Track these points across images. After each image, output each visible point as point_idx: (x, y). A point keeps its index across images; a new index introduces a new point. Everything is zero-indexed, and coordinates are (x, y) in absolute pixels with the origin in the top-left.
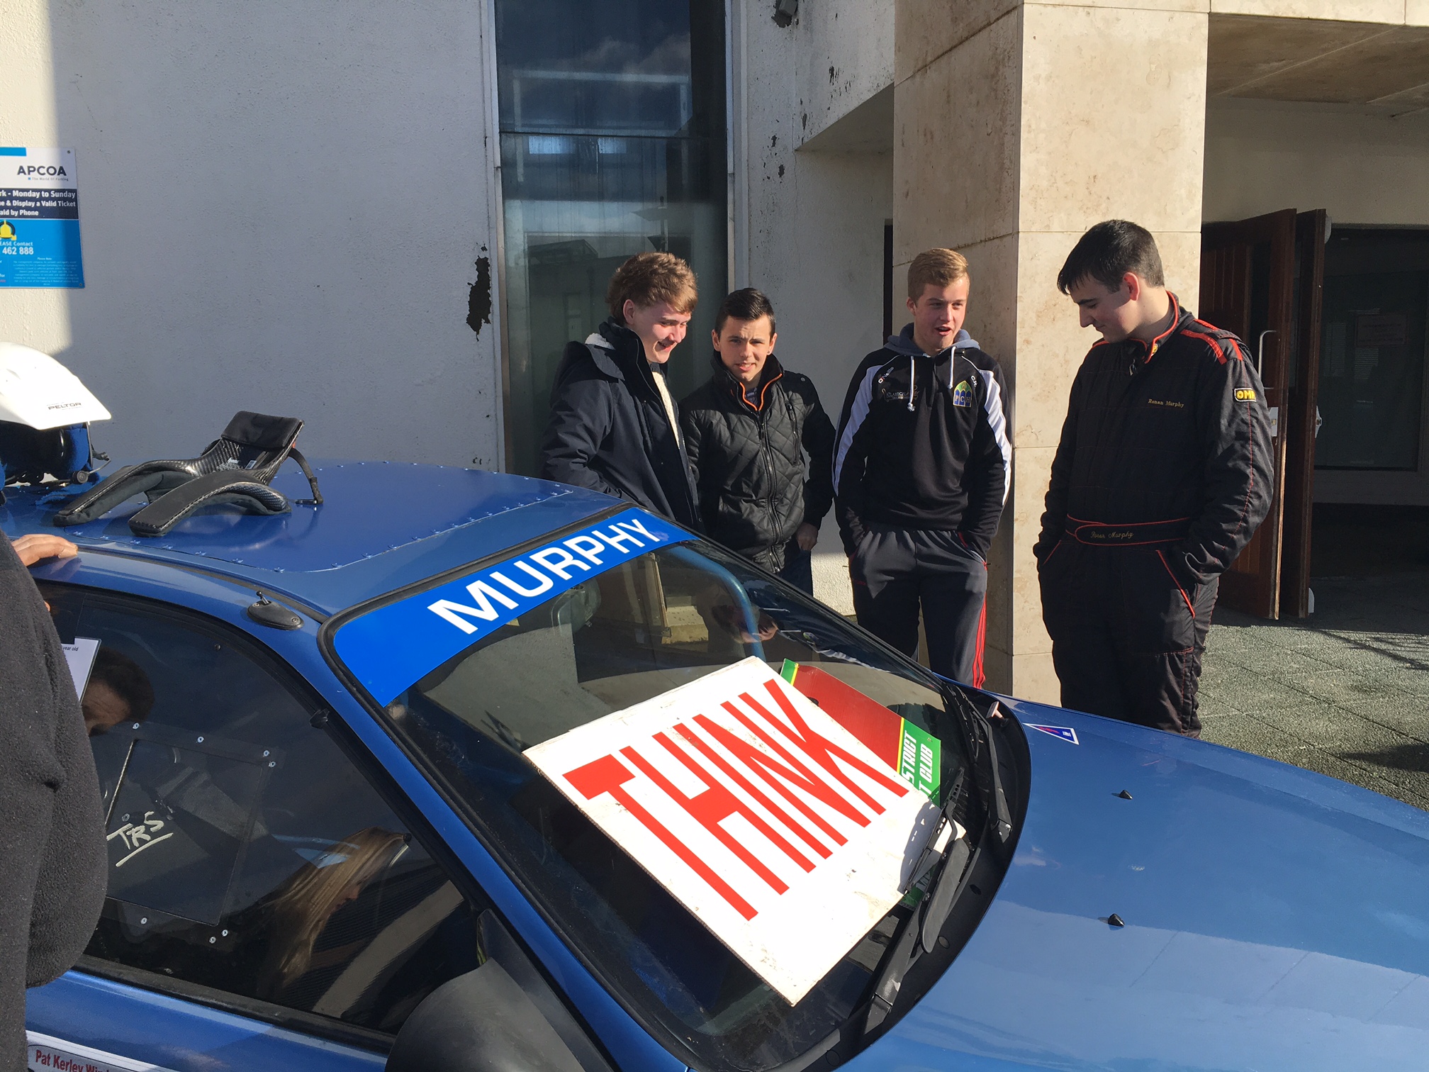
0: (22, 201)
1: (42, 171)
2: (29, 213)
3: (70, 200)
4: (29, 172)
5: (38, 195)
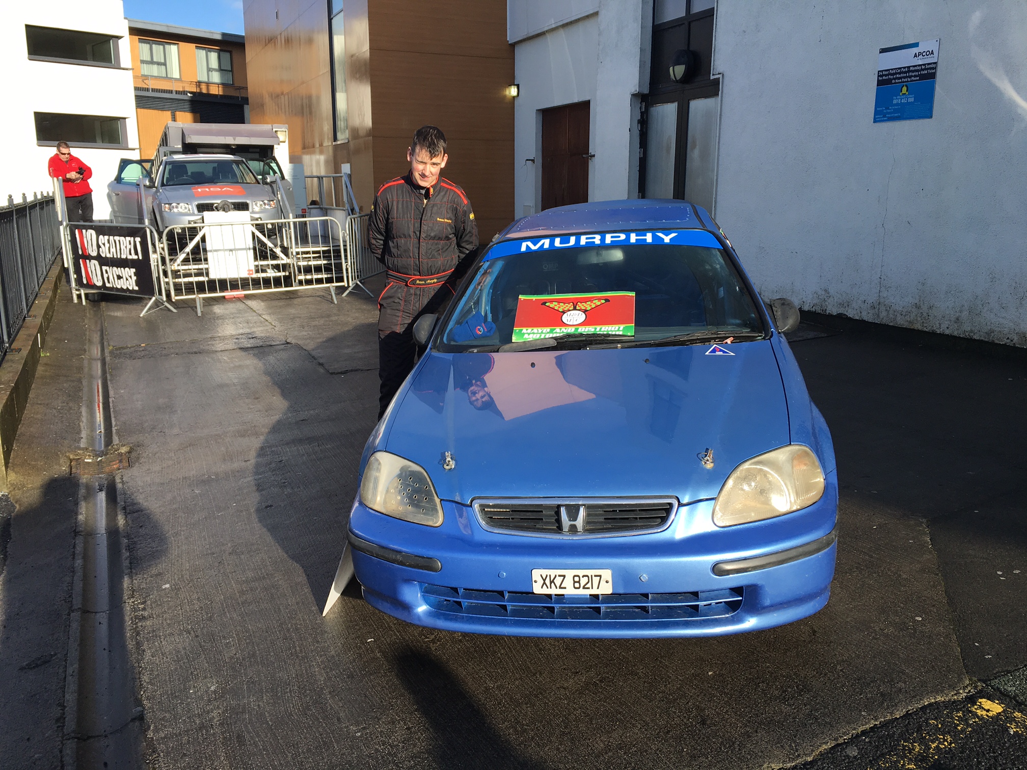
0: (913, 72)
1: (924, 54)
2: (915, 79)
3: (933, 68)
4: (919, 55)
5: (920, 68)
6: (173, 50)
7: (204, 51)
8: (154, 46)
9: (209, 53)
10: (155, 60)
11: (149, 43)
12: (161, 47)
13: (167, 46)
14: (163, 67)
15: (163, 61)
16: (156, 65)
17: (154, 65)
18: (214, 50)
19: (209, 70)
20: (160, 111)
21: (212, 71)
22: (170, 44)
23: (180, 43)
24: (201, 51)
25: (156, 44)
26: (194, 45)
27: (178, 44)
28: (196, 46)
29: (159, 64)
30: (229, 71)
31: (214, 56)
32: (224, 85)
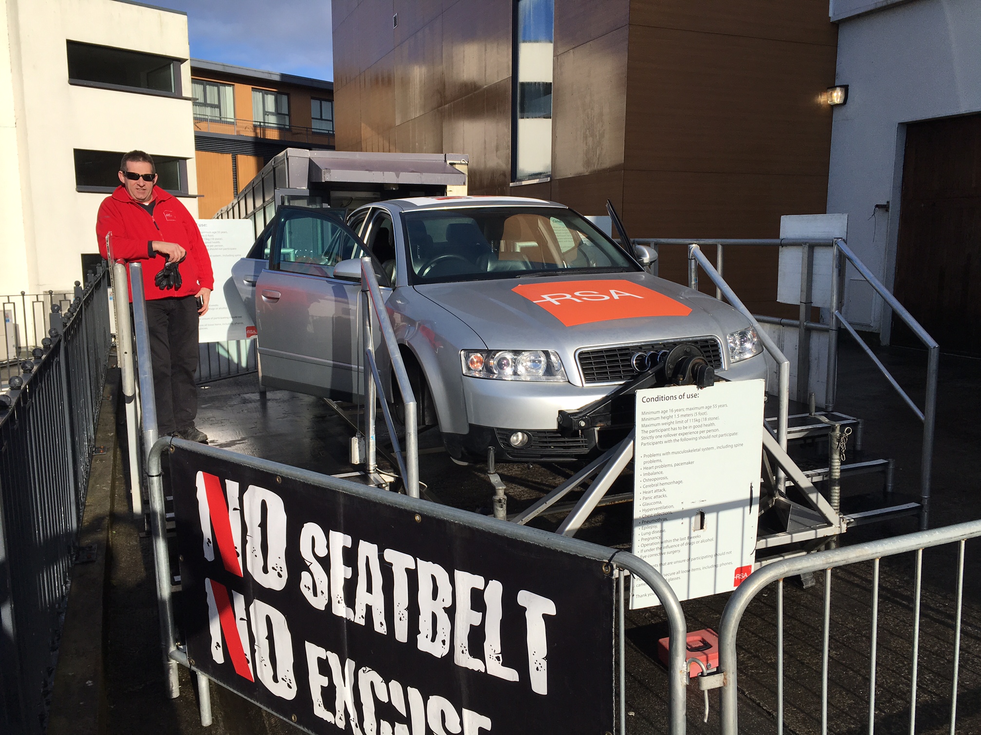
6: (228, 91)
7: (261, 93)
8: (208, 87)
9: (265, 95)
10: (208, 102)
11: (202, 84)
12: (216, 88)
13: (222, 88)
14: (217, 110)
15: (216, 103)
16: (209, 108)
17: (207, 107)
18: (271, 93)
19: (265, 113)
20: (220, 154)
21: (268, 115)
22: (225, 85)
23: (236, 85)
24: (258, 93)
25: (210, 85)
26: (250, 87)
27: (233, 85)
28: (252, 88)
29: (212, 106)
30: (286, 115)
31: (270, 99)
32: (281, 129)
